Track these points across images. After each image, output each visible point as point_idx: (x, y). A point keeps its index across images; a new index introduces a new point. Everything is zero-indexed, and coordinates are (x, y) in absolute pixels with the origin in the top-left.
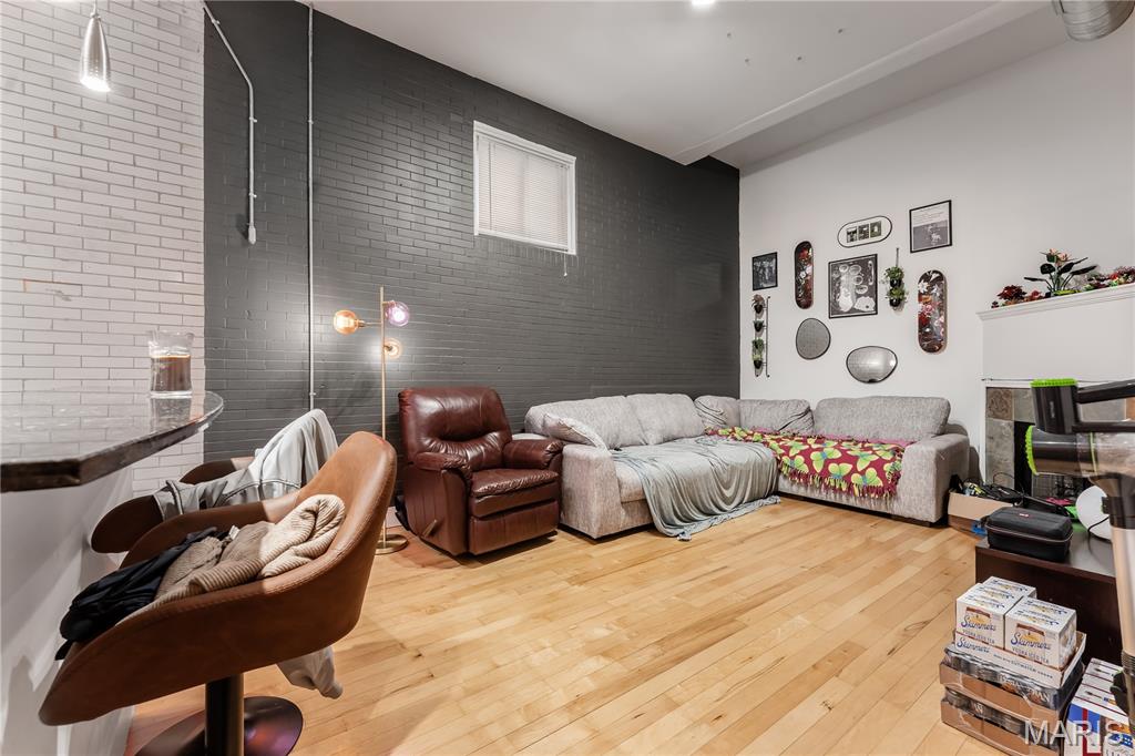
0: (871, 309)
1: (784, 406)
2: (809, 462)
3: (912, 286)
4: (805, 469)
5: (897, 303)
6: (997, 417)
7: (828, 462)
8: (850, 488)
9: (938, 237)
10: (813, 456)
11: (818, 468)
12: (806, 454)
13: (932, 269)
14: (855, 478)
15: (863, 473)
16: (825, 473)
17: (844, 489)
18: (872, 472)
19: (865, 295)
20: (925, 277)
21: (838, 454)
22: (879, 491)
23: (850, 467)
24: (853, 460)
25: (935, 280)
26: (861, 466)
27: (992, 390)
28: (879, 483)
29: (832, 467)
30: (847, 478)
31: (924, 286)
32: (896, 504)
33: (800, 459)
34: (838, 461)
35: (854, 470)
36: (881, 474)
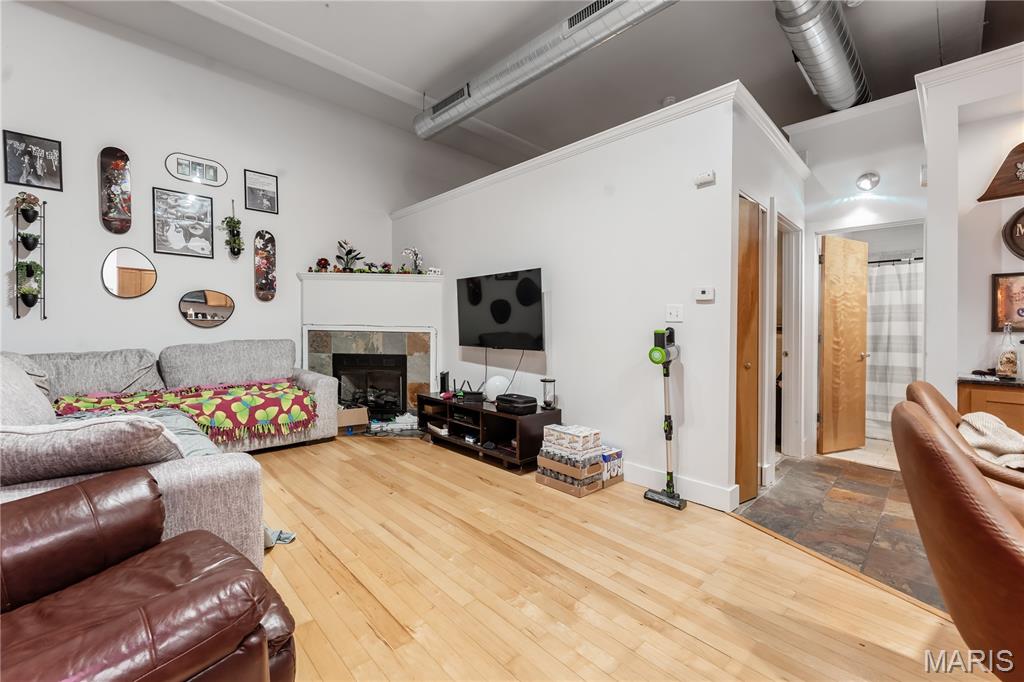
0: (207, 252)
1: (120, 359)
2: (232, 416)
3: (248, 240)
4: (228, 424)
5: (236, 252)
6: (318, 352)
7: (253, 410)
8: (278, 430)
9: (268, 203)
10: (234, 407)
11: (243, 419)
12: (225, 407)
13: (265, 230)
14: (282, 419)
15: (288, 412)
16: (252, 420)
17: (273, 432)
18: (296, 408)
19: (201, 237)
20: (260, 235)
21: (261, 401)
22: (305, 424)
23: (277, 409)
24: (276, 402)
25: (268, 240)
26: (286, 406)
27: (313, 333)
28: (304, 416)
29: (259, 415)
30: (275, 421)
31: (260, 243)
32: (312, 431)
33: (221, 415)
34: (263, 407)
35: (281, 411)
36: (304, 408)
